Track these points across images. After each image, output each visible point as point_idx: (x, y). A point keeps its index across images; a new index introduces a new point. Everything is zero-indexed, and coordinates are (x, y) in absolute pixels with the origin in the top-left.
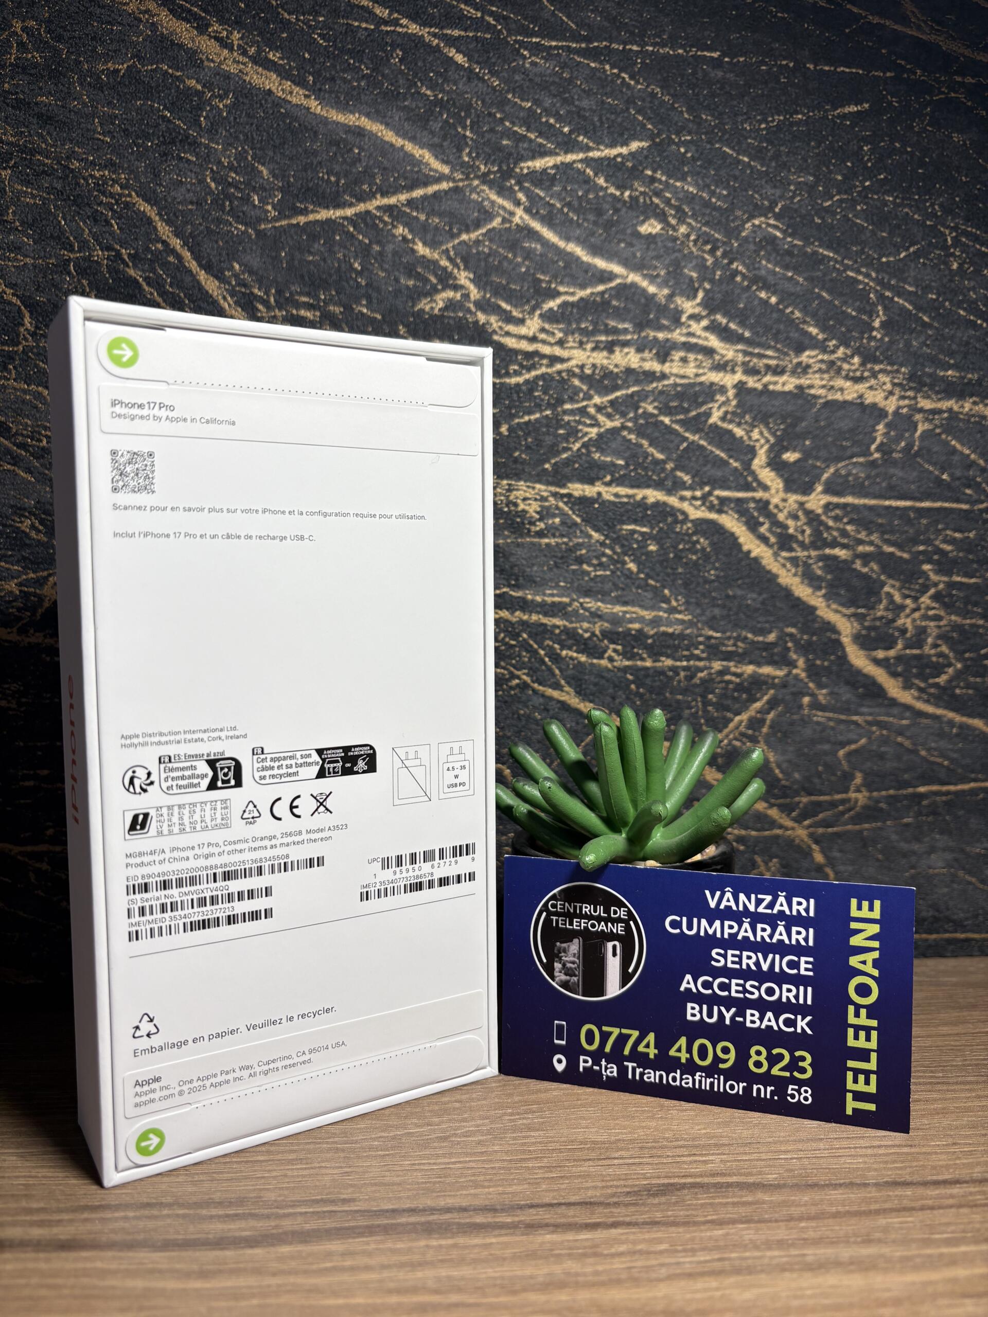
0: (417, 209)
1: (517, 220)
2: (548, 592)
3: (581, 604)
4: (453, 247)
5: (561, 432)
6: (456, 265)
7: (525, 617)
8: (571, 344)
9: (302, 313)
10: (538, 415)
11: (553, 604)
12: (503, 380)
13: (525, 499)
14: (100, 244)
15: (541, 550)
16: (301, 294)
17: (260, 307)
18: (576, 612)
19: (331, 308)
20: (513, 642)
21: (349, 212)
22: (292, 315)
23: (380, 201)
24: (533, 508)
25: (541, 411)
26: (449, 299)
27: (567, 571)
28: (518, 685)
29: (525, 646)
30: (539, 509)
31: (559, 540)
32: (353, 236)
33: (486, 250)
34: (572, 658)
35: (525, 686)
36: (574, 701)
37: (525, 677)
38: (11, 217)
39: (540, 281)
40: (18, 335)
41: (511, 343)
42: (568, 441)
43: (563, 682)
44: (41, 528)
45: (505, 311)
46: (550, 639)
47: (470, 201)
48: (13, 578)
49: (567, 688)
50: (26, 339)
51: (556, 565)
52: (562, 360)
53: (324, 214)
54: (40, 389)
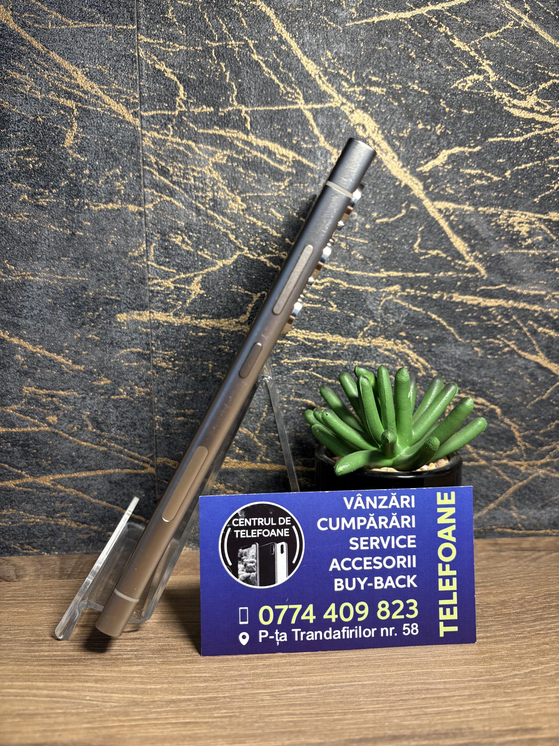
0: (456, 13)
1: (523, 23)
2: (532, 287)
3: (554, 296)
4: (479, 42)
5: (547, 175)
6: (481, 55)
7: (516, 305)
8: (557, 114)
9: (373, 89)
10: (531, 164)
11: (535, 296)
12: (509, 139)
13: (519, 223)
14: (234, 36)
15: (528, 258)
16: (374, 74)
17: (344, 83)
18: (549, 300)
19: (394, 85)
20: (506, 322)
21: (408, 15)
22: (367, 90)
23: (431, 7)
24: (524, 229)
25: (532, 161)
26: (475, 80)
27: (545, 273)
28: (508, 351)
29: (514, 323)
30: (528, 230)
31: (541, 251)
32: (410, 31)
33: (502, 44)
34: (545, 333)
35: (512, 352)
36: (545, 362)
37: (513, 346)
38: (170, 14)
39: (538, 68)
40: (175, 103)
41: (516, 112)
42: (551, 183)
43: (537, 349)
44: (189, 242)
45: (513, 89)
46: (532, 320)
47: (491, 9)
48: (169, 277)
49: (541, 354)
50: (180, 106)
51: (538, 269)
52: (550, 125)
53: (392, 16)
54: (190, 142)
